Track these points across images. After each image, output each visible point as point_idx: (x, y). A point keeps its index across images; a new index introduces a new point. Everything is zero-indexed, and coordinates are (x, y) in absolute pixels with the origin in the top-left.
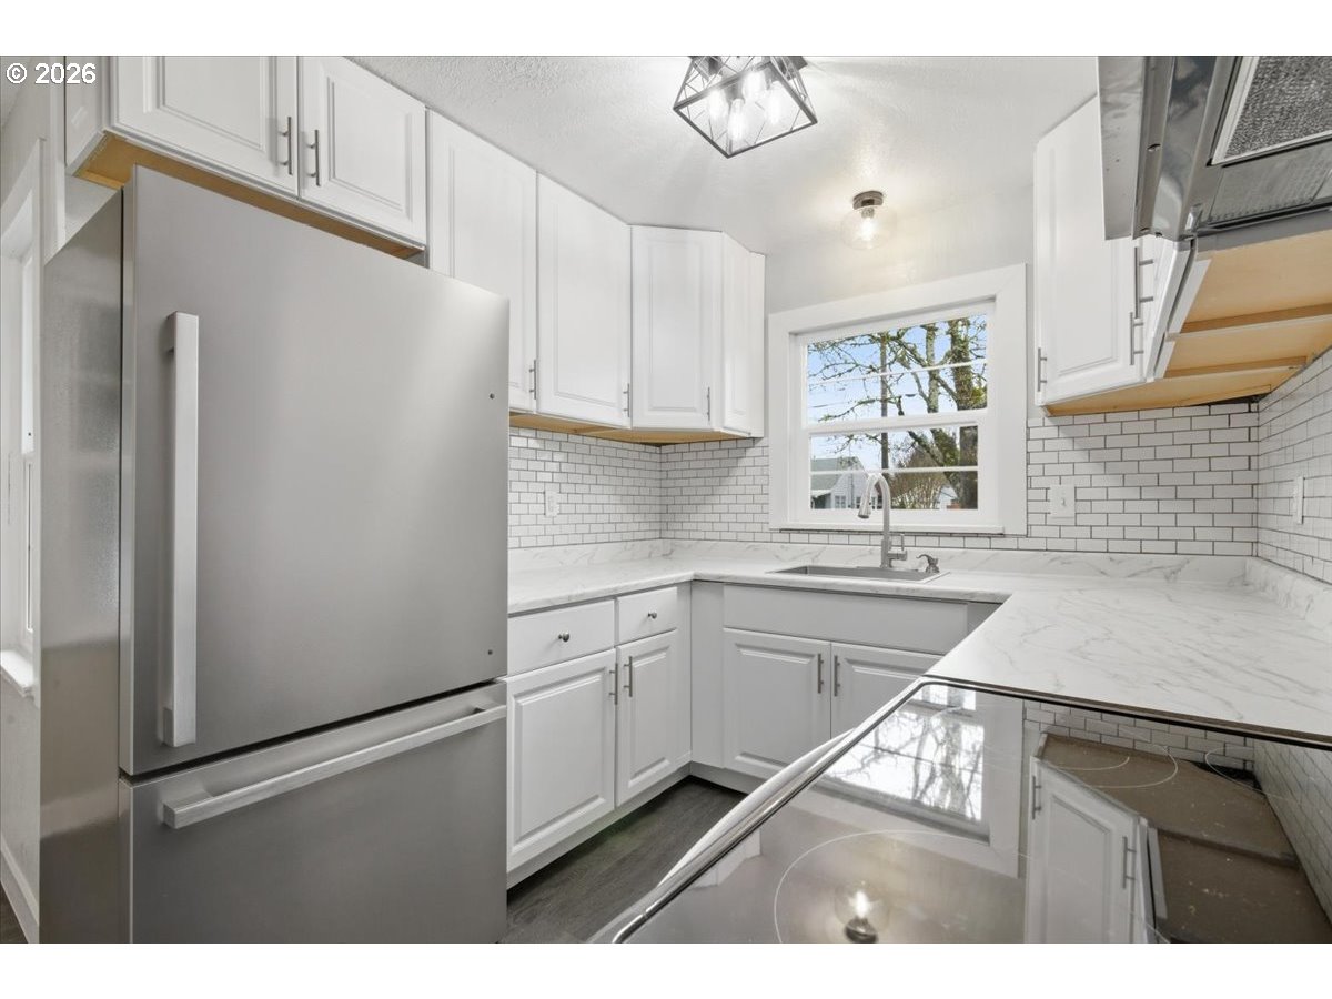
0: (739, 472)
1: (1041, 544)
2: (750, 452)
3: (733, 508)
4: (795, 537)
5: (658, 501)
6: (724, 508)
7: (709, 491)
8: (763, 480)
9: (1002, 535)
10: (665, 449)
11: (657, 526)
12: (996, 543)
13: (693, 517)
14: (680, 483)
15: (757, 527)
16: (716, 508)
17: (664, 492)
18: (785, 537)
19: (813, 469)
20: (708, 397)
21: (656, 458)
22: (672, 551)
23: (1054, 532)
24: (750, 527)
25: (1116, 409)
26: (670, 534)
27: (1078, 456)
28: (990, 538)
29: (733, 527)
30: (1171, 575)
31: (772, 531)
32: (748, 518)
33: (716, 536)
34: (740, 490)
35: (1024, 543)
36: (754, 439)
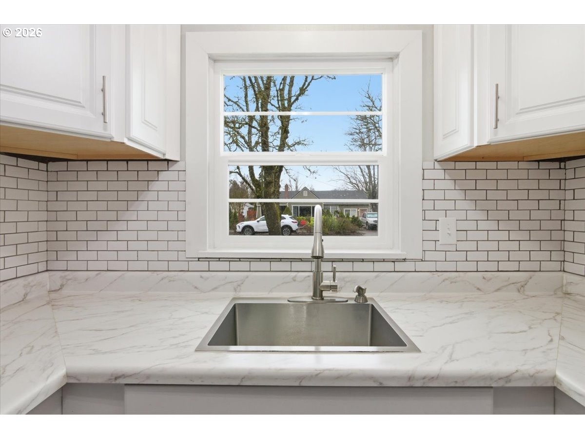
0: (151, 196)
1: (431, 266)
2: (163, 175)
3: (143, 236)
4: (214, 265)
5: (43, 227)
6: (132, 236)
7: (112, 216)
8: (179, 206)
9: (404, 260)
10: (52, 166)
11: (43, 257)
12: (399, 266)
13: (92, 246)
14: (73, 206)
15: (173, 256)
16: (122, 236)
17: (52, 216)
18: (204, 265)
19: (231, 197)
20: (103, 90)
21: (43, 176)
22: (62, 286)
23: (440, 256)
24: (163, 256)
25: (484, 159)
26: (62, 265)
27: (458, 195)
28: (394, 262)
29: (143, 256)
30: (521, 288)
31: (189, 260)
32: (163, 246)
33: (123, 266)
34: (152, 215)
35: (420, 266)
36: (168, 161)
